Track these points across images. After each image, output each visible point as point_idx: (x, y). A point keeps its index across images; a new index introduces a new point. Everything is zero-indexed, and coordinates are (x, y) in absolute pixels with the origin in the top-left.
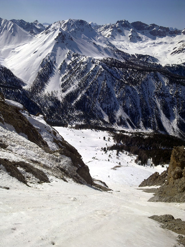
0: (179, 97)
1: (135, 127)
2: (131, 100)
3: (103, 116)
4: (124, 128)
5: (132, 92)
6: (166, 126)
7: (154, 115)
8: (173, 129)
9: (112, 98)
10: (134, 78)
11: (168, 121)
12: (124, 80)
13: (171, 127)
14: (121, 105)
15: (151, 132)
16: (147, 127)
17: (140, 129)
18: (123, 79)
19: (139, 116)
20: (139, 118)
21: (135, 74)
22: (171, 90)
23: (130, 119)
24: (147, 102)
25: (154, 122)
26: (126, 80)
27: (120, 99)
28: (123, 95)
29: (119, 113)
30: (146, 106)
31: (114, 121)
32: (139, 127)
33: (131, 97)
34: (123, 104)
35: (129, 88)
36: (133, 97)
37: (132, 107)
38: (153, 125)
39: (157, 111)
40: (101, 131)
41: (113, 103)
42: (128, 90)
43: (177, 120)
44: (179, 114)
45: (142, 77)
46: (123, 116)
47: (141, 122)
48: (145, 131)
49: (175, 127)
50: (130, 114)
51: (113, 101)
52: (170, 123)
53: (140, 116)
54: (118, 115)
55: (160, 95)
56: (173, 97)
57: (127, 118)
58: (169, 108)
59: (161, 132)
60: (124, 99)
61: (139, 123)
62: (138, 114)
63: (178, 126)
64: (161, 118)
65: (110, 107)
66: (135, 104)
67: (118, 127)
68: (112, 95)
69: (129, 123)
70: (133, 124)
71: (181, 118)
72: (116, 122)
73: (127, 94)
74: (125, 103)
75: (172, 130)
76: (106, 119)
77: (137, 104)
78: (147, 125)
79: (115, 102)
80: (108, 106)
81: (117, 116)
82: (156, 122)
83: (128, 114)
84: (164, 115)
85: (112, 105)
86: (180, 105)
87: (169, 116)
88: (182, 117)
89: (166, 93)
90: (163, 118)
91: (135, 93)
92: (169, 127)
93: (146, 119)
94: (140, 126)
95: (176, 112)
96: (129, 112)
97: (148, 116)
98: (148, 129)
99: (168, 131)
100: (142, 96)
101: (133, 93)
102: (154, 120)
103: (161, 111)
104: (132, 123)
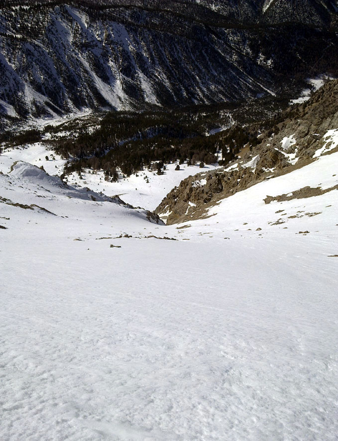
0: (112, 42)
1: (63, 112)
2: (40, 68)
3: (5, 110)
4: (46, 119)
5: (36, 53)
6: (108, 97)
7: (85, 84)
8: (120, 98)
9: (8, 73)
10: (30, 25)
11: (107, 87)
12: (13, 32)
13: (116, 97)
14: (26, 81)
15: (90, 112)
16: (80, 107)
17: (72, 112)
18: (10, 31)
19: (61, 92)
20: (63, 95)
21: (27, 15)
22: (97, 33)
23: (49, 101)
24: (67, 64)
25: (88, 96)
26: (18, 32)
27: (21, 71)
28: (24, 62)
29: (29, 96)
30: (67, 71)
31: (27, 112)
32: (68, 111)
33: (39, 62)
34: (29, 78)
35: (28, 46)
36: (40, 61)
37: (46, 80)
38: (88, 100)
39: (86, 75)
40: (29, 145)
41: (12, 82)
42: (29, 50)
43: (121, 83)
44: (121, 71)
45: (44, 20)
46: (38, 99)
47: (69, 100)
48: (80, 115)
49: (122, 94)
50: (46, 92)
51: (11, 77)
52: (113, 90)
53: (64, 91)
54: (29, 100)
55: (83, 47)
56: (104, 45)
57: (45, 101)
58: (103, 64)
59: (104, 109)
60: (27, 69)
61: (67, 103)
62: (60, 88)
63: (125, 91)
64: (97, 85)
65: (10, 91)
66: (49, 72)
67: (37, 120)
68: (5, 66)
69: (51, 109)
70: (58, 108)
71: (126, 78)
72: (29, 113)
73: (29, 57)
74: (32, 76)
75: (118, 100)
76: (12, 112)
77: (51, 72)
78: (79, 103)
79: (14, 80)
80: (5, 90)
81: (27, 102)
82: (91, 94)
83: (44, 95)
84: (100, 80)
85: (12, 86)
86: (118, 56)
87: (107, 79)
88: (126, 76)
89: (90, 40)
90: (99, 84)
91: (41, 53)
92: (112, 96)
93: (74, 94)
94: (69, 108)
95: (115, 70)
96: (43, 89)
97: (75, 87)
98: (83, 108)
99: (113, 104)
100: (55, 56)
101: (39, 54)
102: (87, 92)
103: (94, 74)
104: (56, 107)
